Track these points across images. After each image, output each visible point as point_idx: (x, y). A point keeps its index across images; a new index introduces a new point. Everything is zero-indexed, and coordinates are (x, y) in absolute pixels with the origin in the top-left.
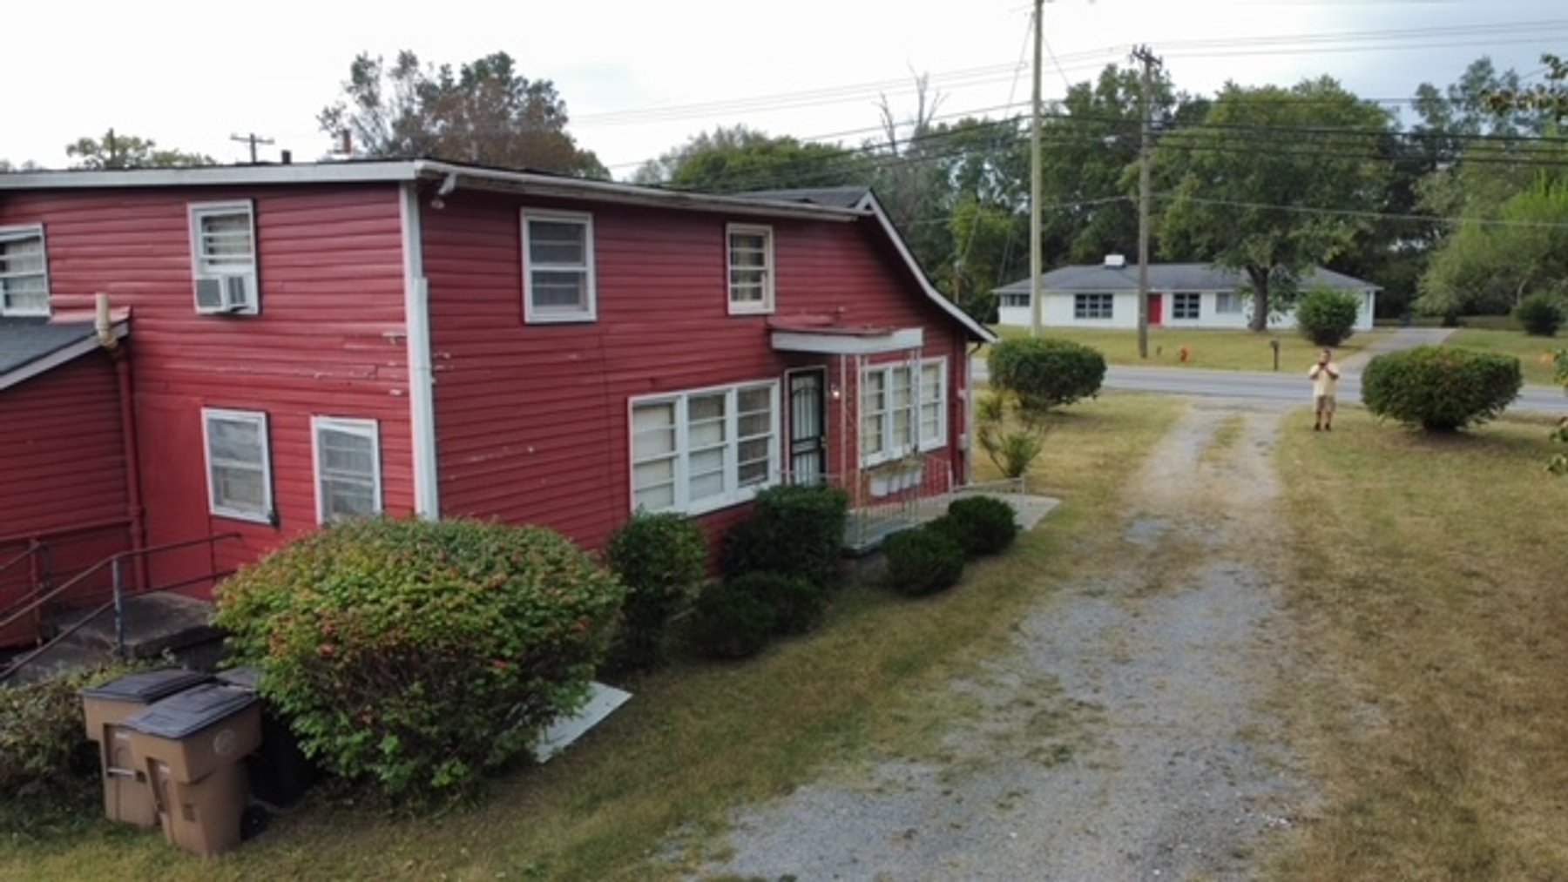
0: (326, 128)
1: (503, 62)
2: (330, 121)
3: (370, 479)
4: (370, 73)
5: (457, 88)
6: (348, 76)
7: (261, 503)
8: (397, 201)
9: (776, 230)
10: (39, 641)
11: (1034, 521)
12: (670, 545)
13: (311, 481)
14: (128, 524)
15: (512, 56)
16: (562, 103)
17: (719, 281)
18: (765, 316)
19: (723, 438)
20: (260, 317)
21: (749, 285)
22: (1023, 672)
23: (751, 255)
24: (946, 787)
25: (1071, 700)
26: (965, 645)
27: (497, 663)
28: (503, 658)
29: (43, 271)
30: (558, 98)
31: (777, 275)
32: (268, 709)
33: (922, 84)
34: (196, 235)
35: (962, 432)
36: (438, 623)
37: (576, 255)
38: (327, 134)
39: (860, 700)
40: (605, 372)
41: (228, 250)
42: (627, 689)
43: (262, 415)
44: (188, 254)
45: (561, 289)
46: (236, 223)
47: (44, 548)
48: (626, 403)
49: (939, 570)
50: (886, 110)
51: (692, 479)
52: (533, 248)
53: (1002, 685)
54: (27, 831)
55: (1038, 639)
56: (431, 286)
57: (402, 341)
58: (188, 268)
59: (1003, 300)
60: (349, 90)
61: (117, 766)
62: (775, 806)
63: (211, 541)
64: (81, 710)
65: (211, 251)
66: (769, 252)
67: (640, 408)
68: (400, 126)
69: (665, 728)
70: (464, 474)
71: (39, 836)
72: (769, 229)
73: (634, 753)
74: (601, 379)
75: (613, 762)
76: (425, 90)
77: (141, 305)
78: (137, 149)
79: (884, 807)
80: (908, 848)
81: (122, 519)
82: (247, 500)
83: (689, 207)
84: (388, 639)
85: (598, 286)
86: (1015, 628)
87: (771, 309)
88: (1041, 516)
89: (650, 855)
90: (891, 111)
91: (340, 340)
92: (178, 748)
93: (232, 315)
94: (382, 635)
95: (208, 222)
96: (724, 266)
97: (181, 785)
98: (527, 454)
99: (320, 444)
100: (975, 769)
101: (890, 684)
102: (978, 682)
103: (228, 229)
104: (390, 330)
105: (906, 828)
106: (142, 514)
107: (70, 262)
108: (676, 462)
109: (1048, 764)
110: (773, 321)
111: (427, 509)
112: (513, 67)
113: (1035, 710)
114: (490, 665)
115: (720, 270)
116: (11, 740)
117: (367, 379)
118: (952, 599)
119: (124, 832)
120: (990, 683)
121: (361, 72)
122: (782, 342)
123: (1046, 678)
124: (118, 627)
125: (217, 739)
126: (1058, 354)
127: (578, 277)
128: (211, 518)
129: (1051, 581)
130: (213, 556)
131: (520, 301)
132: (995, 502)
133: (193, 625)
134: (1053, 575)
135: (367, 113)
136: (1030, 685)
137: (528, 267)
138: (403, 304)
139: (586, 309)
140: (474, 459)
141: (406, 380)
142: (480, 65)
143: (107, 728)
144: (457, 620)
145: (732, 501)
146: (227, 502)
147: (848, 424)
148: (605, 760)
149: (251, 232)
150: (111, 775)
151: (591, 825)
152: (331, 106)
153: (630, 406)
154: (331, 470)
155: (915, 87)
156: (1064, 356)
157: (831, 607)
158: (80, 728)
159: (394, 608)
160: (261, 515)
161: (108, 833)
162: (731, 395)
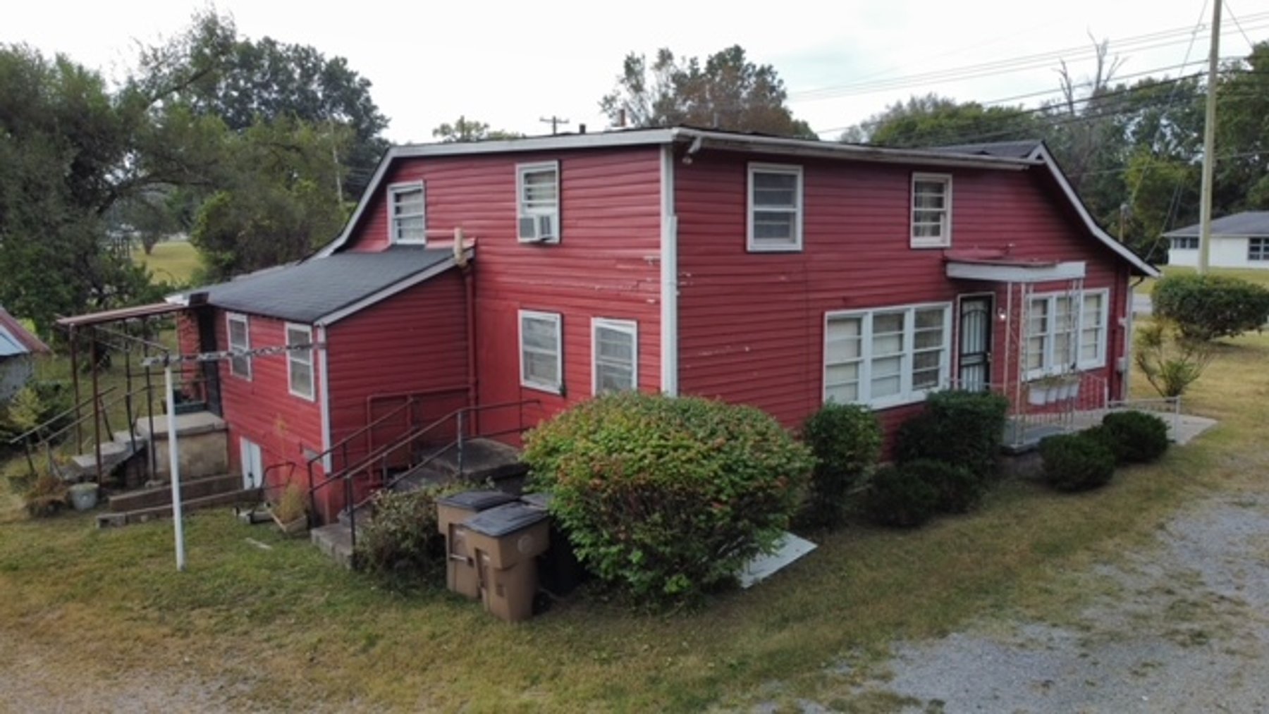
0: (605, 110)
1: (737, 52)
2: (607, 106)
3: (630, 365)
4: (637, 68)
5: (703, 75)
6: (622, 71)
7: (555, 379)
8: (658, 159)
9: (954, 177)
10: (410, 466)
11: (1188, 438)
12: (852, 430)
13: (589, 364)
14: (467, 390)
15: (743, 47)
16: (781, 82)
17: (905, 220)
18: (942, 249)
19: (901, 349)
20: (560, 244)
21: (929, 224)
22: (1166, 565)
23: (933, 198)
24: (1084, 651)
25: (1212, 594)
26: (1111, 537)
27: (715, 505)
28: (720, 502)
29: (422, 213)
30: (778, 77)
31: (954, 215)
32: (554, 524)
33: (1102, 50)
34: (520, 186)
35: (1121, 355)
36: (675, 470)
37: (788, 199)
38: (605, 115)
39: (1009, 572)
40: (807, 291)
41: (540, 197)
42: (814, 541)
43: (558, 316)
44: (514, 200)
45: (776, 225)
46: (547, 178)
47: (416, 402)
48: (822, 316)
49: (1090, 471)
50: (1065, 75)
51: (874, 381)
52: (756, 194)
53: (1144, 574)
54: (400, 591)
55: (1183, 538)
56: (680, 222)
57: (657, 263)
58: (514, 210)
59: (1173, 243)
60: (622, 81)
61: (457, 554)
62: (931, 646)
63: (521, 404)
64: (436, 513)
65: (530, 198)
66: (948, 196)
67: (833, 321)
68: (658, 107)
69: (842, 574)
70: (696, 364)
71: (406, 595)
72: (949, 177)
73: (817, 589)
74: (803, 296)
75: (800, 594)
76: (678, 78)
77: (484, 236)
78: (478, 130)
79: (1025, 659)
80: (1044, 693)
81: (465, 386)
82: (545, 376)
83: (882, 160)
84: (639, 479)
85: (805, 223)
86: (1161, 527)
87: (948, 244)
88: (1196, 433)
89: (826, 667)
90: (1069, 75)
91: (613, 262)
92: (495, 543)
93: (541, 244)
94: (635, 476)
95: (528, 177)
96: (909, 208)
97: (497, 570)
98: (744, 353)
99: (597, 337)
100: (1112, 639)
101: (1038, 562)
102: (1122, 569)
103: (541, 181)
104: (648, 255)
105: (1044, 678)
106: (477, 384)
107: (440, 207)
108: (861, 366)
109: (1183, 645)
110: (949, 254)
111: (669, 389)
112: (744, 55)
113: (1174, 598)
114: (711, 506)
115: (904, 211)
116: (393, 528)
117: (632, 291)
118: (1101, 496)
119: (457, 599)
120: (1133, 570)
121: (632, 68)
122: (955, 271)
123: (1189, 572)
124: (459, 460)
125: (520, 542)
126: (1224, 290)
127: (789, 217)
128: (521, 388)
129: (1202, 490)
130: (521, 415)
131: (744, 234)
132: (1149, 417)
133: (506, 463)
134: (1204, 485)
135: (634, 98)
136: (1172, 577)
137: (752, 208)
138: (659, 235)
139: (794, 241)
140: (705, 354)
141: (659, 292)
142: (720, 56)
143: (451, 526)
144: (688, 470)
145: (906, 401)
146: (532, 377)
147: (1012, 342)
148: (794, 591)
149: (556, 184)
150: (452, 559)
151: (780, 639)
152: (609, 93)
153: (826, 319)
154: (604, 357)
155: (1095, 53)
156: (1228, 292)
157: (988, 495)
158: (434, 524)
159: (644, 457)
160: (553, 388)
161: (448, 599)
162: (910, 314)
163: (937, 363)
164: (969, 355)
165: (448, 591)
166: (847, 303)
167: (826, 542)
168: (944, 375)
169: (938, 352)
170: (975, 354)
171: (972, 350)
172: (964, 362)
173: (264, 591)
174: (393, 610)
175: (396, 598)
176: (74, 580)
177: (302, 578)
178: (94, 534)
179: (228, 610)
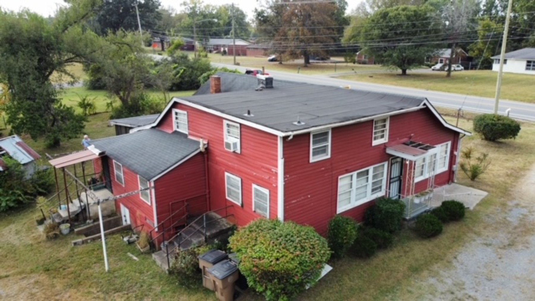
3: (266, 204)
7: (239, 200)
11: (475, 205)
13: (252, 200)
17: (370, 136)
18: (384, 144)
19: (367, 182)
20: (241, 154)
21: (380, 134)
22: (454, 278)
23: (381, 125)
25: (466, 294)
26: (436, 263)
29: (187, 124)
31: (389, 131)
34: (225, 127)
35: (454, 164)
37: (326, 141)
39: (399, 282)
40: (332, 171)
41: (233, 134)
42: (331, 266)
43: (240, 179)
44: (223, 132)
45: (321, 151)
46: (235, 128)
48: (337, 178)
51: (357, 195)
52: (313, 141)
53: (445, 283)
55: (462, 264)
56: (285, 160)
57: (276, 173)
58: (223, 136)
59: (495, 61)
61: (206, 276)
63: (226, 208)
65: (229, 133)
66: (388, 123)
67: (342, 179)
70: (291, 206)
71: (189, 288)
72: (388, 116)
74: (330, 173)
81: (204, 194)
82: (235, 198)
83: (361, 122)
85: (332, 149)
86: (455, 258)
87: (387, 142)
88: (478, 202)
91: (260, 167)
92: (220, 280)
93: (234, 153)
94: (269, 268)
95: (228, 124)
96: (372, 131)
97: (221, 289)
98: (308, 198)
99: (254, 191)
101: (409, 277)
102: (438, 280)
103: (233, 129)
104: (273, 169)
106: (209, 193)
107: (194, 124)
108: (352, 192)
110: (387, 145)
111: (281, 218)
113: (454, 296)
114: (294, 277)
115: (370, 133)
116: (183, 266)
117: (267, 179)
118: (436, 241)
119: (206, 290)
120: (442, 281)
122: (388, 151)
123: (461, 282)
124: (205, 229)
125: (229, 279)
127: (326, 147)
128: (226, 199)
129: (474, 236)
130: (226, 211)
131: (309, 157)
132: (459, 203)
134: (475, 233)
136: (455, 285)
137: (312, 147)
138: (277, 163)
139: (327, 155)
140: (294, 202)
141: (277, 183)
144: (287, 266)
145: (369, 200)
146: (230, 196)
149: (239, 131)
150: (204, 277)
153: (339, 179)
154: (257, 198)
156: (503, 125)
160: (239, 203)
161: (204, 290)
162: (371, 169)
163: (381, 183)
164: (394, 178)
165: (203, 287)
166: (347, 171)
167: (336, 266)
168: (384, 187)
169: (381, 180)
170: (396, 177)
171: (395, 176)
172: (392, 181)
173: (138, 285)
174: (185, 296)
175: (185, 290)
176: (70, 276)
177: (151, 278)
178: (72, 249)
179: (127, 294)
